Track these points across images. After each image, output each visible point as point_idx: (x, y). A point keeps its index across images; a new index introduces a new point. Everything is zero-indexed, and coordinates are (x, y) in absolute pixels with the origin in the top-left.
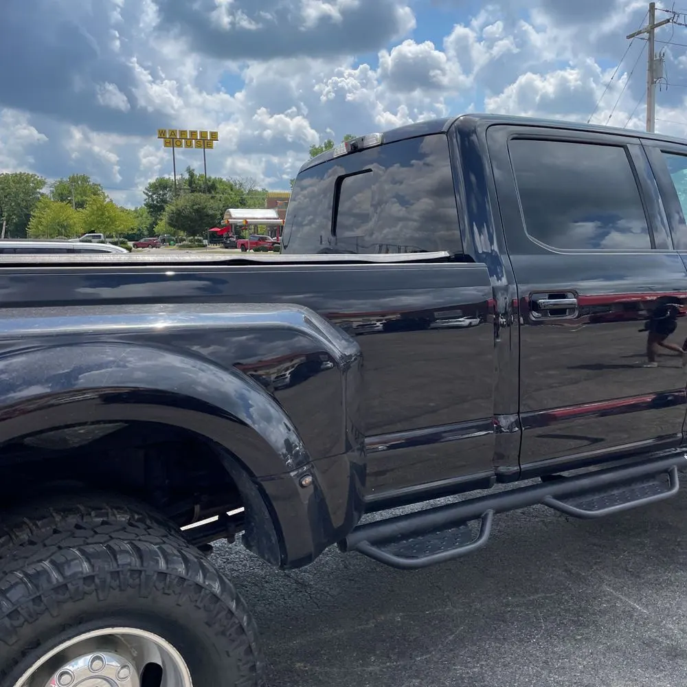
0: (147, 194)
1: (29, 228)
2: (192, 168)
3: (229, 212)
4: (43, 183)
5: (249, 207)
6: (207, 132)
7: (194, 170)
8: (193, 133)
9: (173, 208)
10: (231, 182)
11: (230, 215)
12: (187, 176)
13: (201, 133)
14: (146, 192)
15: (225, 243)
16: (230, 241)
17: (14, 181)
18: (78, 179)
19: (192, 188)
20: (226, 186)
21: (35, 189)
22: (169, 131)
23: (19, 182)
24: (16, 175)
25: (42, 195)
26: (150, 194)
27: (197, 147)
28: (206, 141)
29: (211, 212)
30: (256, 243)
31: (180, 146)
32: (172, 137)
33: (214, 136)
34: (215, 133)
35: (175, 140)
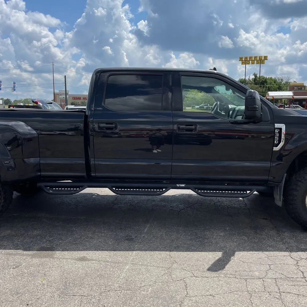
1: (184, 102)
2: (256, 73)
3: (268, 93)
5: (283, 90)
6: (262, 56)
7: (257, 74)
8: (255, 57)
10: (277, 78)
11: (268, 94)
12: (253, 77)
13: (259, 57)
19: (256, 82)
20: (273, 81)
22: (244, 57)
27: (257, 63)
28: (261, 61)
31: (249, 64)
32: (245, 60)
33: (266, 58)
34: (266, 56)
35: (247, 61)
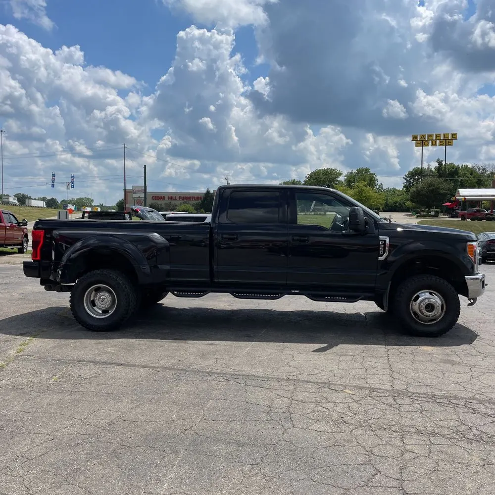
0: (406, 179)
2: (440, 159)
3: (459, 191)
4: (340, 174)
6: (449, 134)
7: (441, 161)
8: (438, 136)
9: (414, 189)
10: (476, 167)
11: (459, 193)
12: (437, 165)
13: (444, 135)
14: (406, 177)
15: (452, 214)
16: (455, 212)
17: (323, 174)
18: (362, 170)
19: (440, 174)
20: (468, 171)
21: (335, 178)
22: (420, 135)
23: (326, 174)
24: (325, 170)
25: (339, 181)
26: (408, 179)
27: (440, 145)
28: (447, 141)
29: (442, 192)
30: (473, 214)
31: (428, 145)
32: (422, 139)
33: (454, 136)
34: (455, 134)
35: (424, 142)
